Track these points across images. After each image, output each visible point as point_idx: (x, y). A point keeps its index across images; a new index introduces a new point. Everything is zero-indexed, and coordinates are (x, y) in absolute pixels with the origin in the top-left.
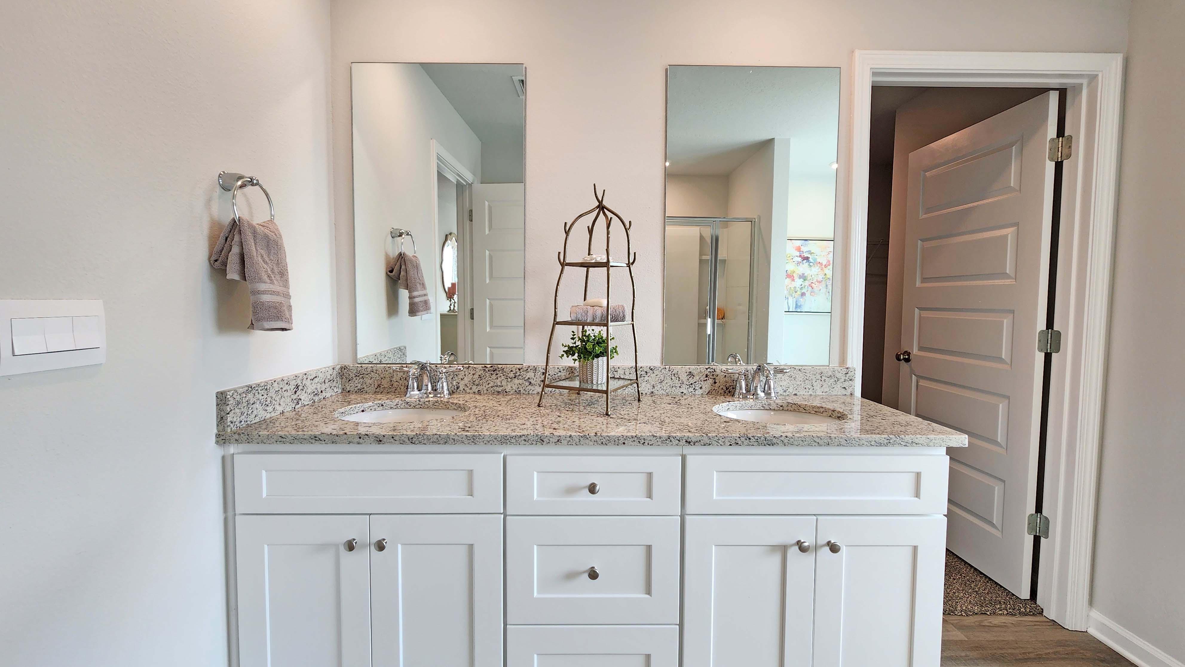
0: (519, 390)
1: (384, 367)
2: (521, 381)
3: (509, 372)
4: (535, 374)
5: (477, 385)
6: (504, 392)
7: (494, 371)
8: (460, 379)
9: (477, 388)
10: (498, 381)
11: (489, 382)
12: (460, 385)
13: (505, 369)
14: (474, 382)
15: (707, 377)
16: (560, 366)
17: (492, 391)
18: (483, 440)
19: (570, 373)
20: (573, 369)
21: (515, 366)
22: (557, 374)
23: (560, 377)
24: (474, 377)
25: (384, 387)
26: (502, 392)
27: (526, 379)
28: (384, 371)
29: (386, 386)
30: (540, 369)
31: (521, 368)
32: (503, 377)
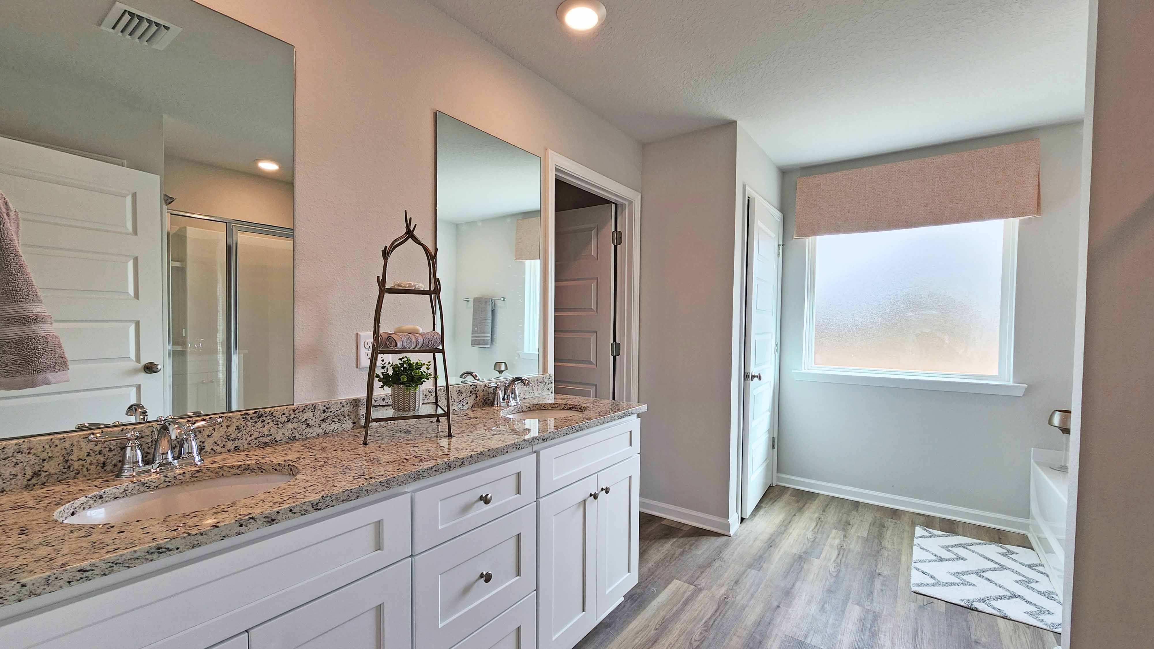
0: (294, 435)
1: (50, 440)
2: (295, 425)
3: (280, 416)
4: (314, 414)
5: (232, 440)
6: (274, 442)
7: (259, 418)
8: (206, 437)
9: (233, 444)
10: (264, 429)
11: (252, 433)
12: (205, 444)
13: (275, 412)
14: (228, 436)
15: (471, 393)
16: (344, 401)
17: (256, 444)
18: (398, 482)
19: (354, 407)
20: (357, 402)
21: (288, 407)
22: (340, 409)
23: (343, 413)
24: (228, 430)
25: (50, 474)
26: (270, 442)
27: (302, 421)
28: (50, 447)
29: (52, 471)
30: (320, 406)
31: (297, 409)
32: (271, 424)
